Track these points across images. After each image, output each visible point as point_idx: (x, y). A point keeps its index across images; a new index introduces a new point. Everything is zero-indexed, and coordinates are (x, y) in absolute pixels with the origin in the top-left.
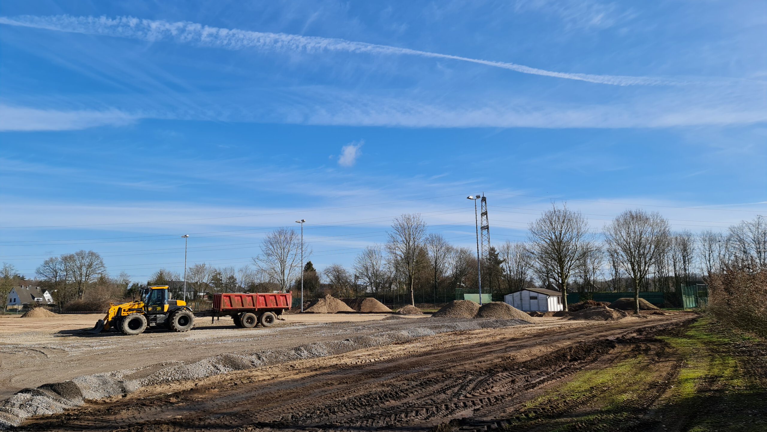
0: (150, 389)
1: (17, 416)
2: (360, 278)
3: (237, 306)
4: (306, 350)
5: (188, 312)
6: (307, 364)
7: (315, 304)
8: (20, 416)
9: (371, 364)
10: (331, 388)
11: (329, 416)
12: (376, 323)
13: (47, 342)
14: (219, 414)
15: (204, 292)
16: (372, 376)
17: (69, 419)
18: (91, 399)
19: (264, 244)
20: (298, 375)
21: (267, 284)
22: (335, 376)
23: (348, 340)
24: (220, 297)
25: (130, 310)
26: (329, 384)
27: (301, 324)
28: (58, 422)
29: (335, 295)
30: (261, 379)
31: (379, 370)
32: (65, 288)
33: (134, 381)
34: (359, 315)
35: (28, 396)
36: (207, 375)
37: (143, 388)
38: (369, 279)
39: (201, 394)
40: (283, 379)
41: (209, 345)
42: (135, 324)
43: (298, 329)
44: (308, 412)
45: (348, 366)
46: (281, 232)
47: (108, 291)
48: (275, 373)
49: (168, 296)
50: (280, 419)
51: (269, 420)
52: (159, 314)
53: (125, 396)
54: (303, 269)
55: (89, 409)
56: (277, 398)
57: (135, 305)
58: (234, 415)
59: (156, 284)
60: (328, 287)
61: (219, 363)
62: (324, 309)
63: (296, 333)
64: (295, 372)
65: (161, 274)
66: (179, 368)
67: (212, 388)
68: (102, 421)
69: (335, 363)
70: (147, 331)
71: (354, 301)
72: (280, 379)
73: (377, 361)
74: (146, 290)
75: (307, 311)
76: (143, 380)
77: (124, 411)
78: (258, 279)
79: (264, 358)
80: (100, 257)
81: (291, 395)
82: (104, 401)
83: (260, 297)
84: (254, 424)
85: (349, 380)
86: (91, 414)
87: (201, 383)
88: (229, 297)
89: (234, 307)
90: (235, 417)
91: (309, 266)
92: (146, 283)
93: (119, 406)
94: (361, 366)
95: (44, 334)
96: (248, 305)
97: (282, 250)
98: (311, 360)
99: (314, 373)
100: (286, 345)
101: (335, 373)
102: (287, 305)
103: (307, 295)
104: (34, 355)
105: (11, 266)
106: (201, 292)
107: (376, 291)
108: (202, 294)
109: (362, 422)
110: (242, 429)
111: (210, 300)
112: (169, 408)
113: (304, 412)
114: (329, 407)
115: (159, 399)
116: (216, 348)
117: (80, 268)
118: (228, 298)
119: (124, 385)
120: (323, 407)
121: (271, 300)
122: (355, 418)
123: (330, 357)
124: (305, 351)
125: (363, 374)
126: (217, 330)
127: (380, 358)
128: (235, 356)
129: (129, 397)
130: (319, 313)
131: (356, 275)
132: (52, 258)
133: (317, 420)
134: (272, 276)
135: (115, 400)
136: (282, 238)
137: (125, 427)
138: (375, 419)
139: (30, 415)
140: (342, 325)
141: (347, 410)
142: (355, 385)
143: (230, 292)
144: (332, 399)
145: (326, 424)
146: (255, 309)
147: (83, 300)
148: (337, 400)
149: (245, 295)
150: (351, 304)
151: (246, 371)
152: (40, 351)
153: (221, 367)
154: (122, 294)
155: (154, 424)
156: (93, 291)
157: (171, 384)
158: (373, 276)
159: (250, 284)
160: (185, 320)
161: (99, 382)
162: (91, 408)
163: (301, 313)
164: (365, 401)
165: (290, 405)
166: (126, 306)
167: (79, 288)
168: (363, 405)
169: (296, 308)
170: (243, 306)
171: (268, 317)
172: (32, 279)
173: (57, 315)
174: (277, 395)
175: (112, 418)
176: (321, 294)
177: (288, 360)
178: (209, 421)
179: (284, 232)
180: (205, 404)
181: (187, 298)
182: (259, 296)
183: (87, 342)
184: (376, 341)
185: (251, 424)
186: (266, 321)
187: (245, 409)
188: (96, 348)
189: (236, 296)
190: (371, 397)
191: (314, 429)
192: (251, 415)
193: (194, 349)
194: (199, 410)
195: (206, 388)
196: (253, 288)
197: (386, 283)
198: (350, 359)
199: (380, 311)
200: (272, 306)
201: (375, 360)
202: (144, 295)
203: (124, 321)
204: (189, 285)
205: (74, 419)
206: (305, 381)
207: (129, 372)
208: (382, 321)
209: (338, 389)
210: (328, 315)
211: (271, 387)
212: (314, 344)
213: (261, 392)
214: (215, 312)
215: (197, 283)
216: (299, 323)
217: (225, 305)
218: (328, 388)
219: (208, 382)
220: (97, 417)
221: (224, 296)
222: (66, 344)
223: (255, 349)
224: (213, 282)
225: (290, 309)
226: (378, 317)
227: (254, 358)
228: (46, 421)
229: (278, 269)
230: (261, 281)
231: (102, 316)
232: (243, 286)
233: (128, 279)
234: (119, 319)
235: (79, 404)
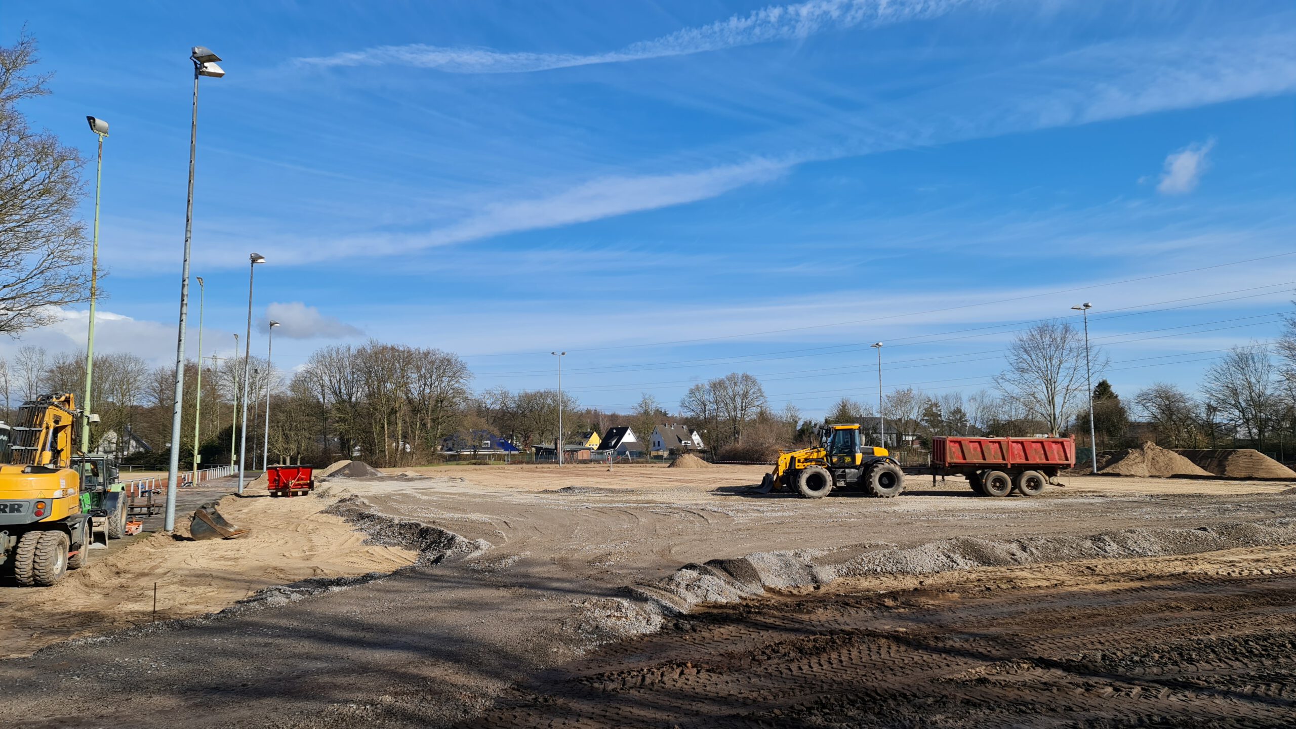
0: (851, 581)
1: (685, 600)
2: (1219, 411)
3: (974, 458)
4: (1114, 541)
5: (892, 465)
6: (1121, 567)
7: (1122, 459)
8: (688, 600)
9: (1262, 578)
10: (1177, 614)
11: (1181, 665)
12: (1267, 500)
13: (705, 502)
14: (966, 633)
15: (913, 436)
16: (1268, 602)
17: (749, 612)
18: (773, 586)
19: (1014, 351)
20: (1104, 586)
21: (1022, 422)
22: (1183, 594)
23: (1205, 529)
24: (944, 442)
25: (806, 460)
26: (1172, 608)
27: (1095, 493)
28: (735, 614)
29: (1165, 443)
30: (1032, 584)
31: (1284, 591)
32: (717, 427)
33: (827, 567)
34: (1221, 482)
35: (694, 574)
36: (936, 569)
37: (841, 580)
38: (1242, 412)
39: (932, 599)
40: (1075, 589)
41: (933, 521)
42: (816, 482)
43: (1091, 504)
44: (1135, 653)
45: (1211, 578)
46: (1044, 329)
47: (772, 431)
48: (1058, 578)
49: (861, 440)
50: (1080, 658)
51: (1060, 657)
52: (848, 468)
53: (817, 588)
54: (1092, 395)
55: (773, 601)
56: (1068, 621)
57: (812, 453)
58: (992, 640)
59: (837, 421)
60: (1148, 428)
61: (954, 552)
62: (1143, 469)
63: (1089, 509)
64: (1098, 578)
65: (844, 406)
66: (891, 554)
67: (948, 591)
68: (793, 620)
69: (1181, 570)
70: (834, 493)
71: (1209, 455)
72: (1069, 589)
73: (1277, 574)
74: (827, 430)
75: (1105, 471)
76: (839, 567)
77: (821, 610)
78: (1004, 413)
79: (1034, 550)
80: (758, 382)
81: (1095, 619)
82: (791, 592)
83: (1014, 445)
84: (1031, 659)
85: (1217, 605)
86: (776, 608)
87: (928, 582)
88: (960, 443)
89: (968, 461)
90: (995, 643)
91: (1103, 389)
92: (823, 421)
93: (811, 602)
94: (1241, 580)
95: (699, 490)
96: (994, 457)
97: (1048, 361)
98: (1128, 561)
99: (1137, 584)
100: (1072, 530)
101: (1182, 589)
102: (1067, 459)
103: (1103, 442)
104: (691, 518)
105: (652, 398)
106: (908, 435)
107: (1259, 435)
108: (910, 438)
109: (1257, 686)
110: (1010, 664)
111: (925, 449)
112: (885, 614)
113: (1127, 652)
114: (1179, 649)
115: (869, 599)
116: (945, 527)
117: (733, 399)
118: (957, 445)
119: (814, 571)
120: (1166, 648)
121: (1036, 450)
122: (1239, 677)
123: (1168, 558)
124: (1112, 543)
125: (1246, 596)
126: (944, 497)
127: (1285, 568)
128: (980, 541)
129: (823, 590)
130: (1132, 476)
131: (1209, 405)
132: (697, 385)
133: (1155, 670)
134: (1030, 408)
135: (805, 593)
136: (1047, 340)
137: (825, 633)
138: (1285, 685)
139: (699, 600)
140: (1187, 501)
141: (1220, 660)
142: (1232, 615)
143: (956, 435)
144: (1183, 635)
145: (1175, 679)
146: (1007, 464)
147: (741, 444)
148: (1193, 637)
149: (987, 441)
150: (1200, 461)
151: (1002, 569)
152: (698, 514)
153: (957, 557)
154: (791, 437)
155: (868, 635)
156: (752, 431)
157: (882, 578)
158: (1250, 405)
159: (992, 422)
160: (890, 480)
161: (780, 563)
162: (775, 600)
163: (1092, 474)
164: (1258, 647)
165: (1096, 635)
166: (800, 454)
167: (734, 427)
168: (1256, 655)
169: (1083, 467)
170: (984, 459)
171: (1030, 480)
172: (676, 415)
173: (710, 465)
174: (1067, 616)
175: (805, 617)
176: (1133, 441)
177: (1079, 557)
178: (951, 643)
179: (1050, 328)
180: (940, 615)
181: (886, 443)
182: (1013, 442)
183: (755, 505)
184: (1271, 534)
185: (1026, 659)
186: (1028, 486)
187: (1011, 632)
188: (768, 514)
189: (971, 442)
190: (1271, 641)
191: (1151, 684)
192: (1023, 644)
193: (910, 525)
194: (932, 623)
195: (939, 591)
196: (997, 428)
197: (1283, 420)
198: (1214, 566)
199: (1272, 476)
200: (1038, 461)
201: (1271, 571)
202: (824, 439)
203: (799, 477)
204: (888, 423)
205: (755, 612)
206: (1120, 596)
207: (819, 554)
208: (1280, 497)
209: (1193, 619)
210: (1151, 480)
211: (1055, 600)
212: (1131, 532)
213: (1035, 606)
214: (939, 468)
215: (900, 420)
216: (1093, 492)
217: (953, 455)
218: (1172, 614)
219: (940, 581)
220: (786, 614)
221: (951, 441)
222: (729, 506)
223: (1015, 532)
224: (926, 418)
225: (1072, 466)
226: (1269, 487)
227: (1014, 547)
228: (720, 611)
229: (1042, 394)
230: (1011, 417)
231: (770, 469)
232: (978, 426)
233: (797, 414)
234: (793, 473)
235: (758, 592)
